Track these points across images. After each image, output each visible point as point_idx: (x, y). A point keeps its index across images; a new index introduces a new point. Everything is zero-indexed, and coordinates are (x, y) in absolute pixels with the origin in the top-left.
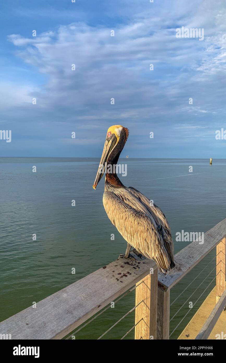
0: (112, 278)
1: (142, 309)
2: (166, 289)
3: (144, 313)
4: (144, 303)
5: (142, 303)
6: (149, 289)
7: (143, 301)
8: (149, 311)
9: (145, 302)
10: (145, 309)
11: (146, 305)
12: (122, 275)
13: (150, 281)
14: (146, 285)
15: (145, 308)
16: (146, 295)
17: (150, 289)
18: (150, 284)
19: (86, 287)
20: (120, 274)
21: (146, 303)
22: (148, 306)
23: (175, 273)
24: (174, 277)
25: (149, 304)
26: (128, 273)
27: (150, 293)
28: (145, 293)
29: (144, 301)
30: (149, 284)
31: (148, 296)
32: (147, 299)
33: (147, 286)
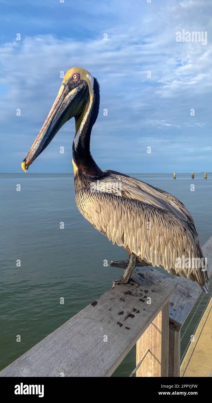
0: (109, 322)
1: (147, 364)
2: (177, 328)
3: (151, 369)
4: (151, 353)
5: (149, 355)
6: (159, 331)
7: (149, 350)
8: (160, 366)
9: (153, 353)
10: (153, 363)
11: (154, 356)
12: (125, 314)
13: (161, 319)
14: (154, 325)
15: (152, 361)
16: (155, 340)
17: (161, 331)
18: (161, 324)
19: (66, 347)
20: (121, 313)
21: (155, 354)
22: (158, 358)
23: (184, 302)
24: (185, 308)
25: (159, 356)
26: (135, 310)
27: (161, 337)
28: (153, 338)
29: (151, 350)
30: (158, 323)
31: (158, 342)
32: (155, 347)
33: (156, 328)
